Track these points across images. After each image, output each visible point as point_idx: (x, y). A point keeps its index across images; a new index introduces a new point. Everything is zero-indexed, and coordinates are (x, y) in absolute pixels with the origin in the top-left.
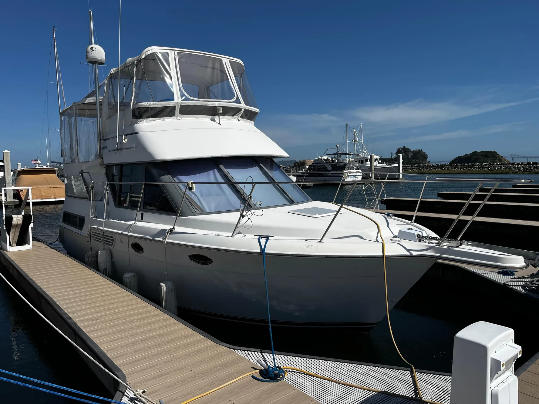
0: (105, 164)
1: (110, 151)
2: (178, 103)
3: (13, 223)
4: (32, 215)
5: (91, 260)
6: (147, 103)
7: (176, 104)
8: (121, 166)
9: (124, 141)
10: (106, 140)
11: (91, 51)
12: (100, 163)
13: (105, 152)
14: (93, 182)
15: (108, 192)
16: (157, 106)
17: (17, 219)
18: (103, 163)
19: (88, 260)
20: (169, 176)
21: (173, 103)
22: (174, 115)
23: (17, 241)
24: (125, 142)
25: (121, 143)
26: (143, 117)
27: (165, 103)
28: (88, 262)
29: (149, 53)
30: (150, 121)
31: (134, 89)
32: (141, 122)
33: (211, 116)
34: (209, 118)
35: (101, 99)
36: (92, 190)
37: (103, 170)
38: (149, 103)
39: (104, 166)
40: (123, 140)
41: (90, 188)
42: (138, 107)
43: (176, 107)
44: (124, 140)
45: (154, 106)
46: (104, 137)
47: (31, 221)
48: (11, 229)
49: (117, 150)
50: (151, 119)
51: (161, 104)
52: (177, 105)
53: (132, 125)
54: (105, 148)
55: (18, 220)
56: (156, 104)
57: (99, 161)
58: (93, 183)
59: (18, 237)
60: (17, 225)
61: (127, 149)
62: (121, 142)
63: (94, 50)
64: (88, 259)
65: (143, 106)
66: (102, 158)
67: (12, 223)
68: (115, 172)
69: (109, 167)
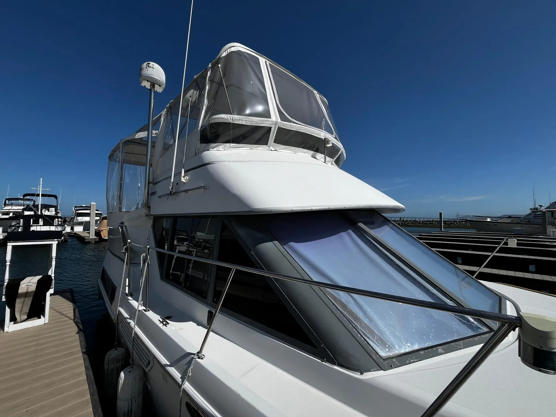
0: (152, 215)
1: (160, 197)
2: (276, 123)
3: (20, 291)
4: (53, 278)
5: (112, 367)
6: (229, 115)
7: (273, 124)
8: (175, 218)
9: (183, 180)
10: (157, 183)
11: (147, 67)
12: (147, 213)
13: (154, 200)
14: (129, 241)
15: (148, 264)
16: (244, 123)
17: (27, 285)
18: (150, 213)
19: (107, 367)
20: (276, 242)
21: (269, 123)
22: (266, 143)
23: (27, 311)
24: (185, 181)
25: (177, 184)
26: (219, 140)
27: (258, 120)
28: (107, 371)
29: (233, 49)
30: (230, 147)
31: (206, 100)
32: (215, 149)
33: (313, 152)
34: (310, 155)
35: (156, 134)
36: (128, 253)
37: (150, 223)
38: (232, 116)
39: (152, 217)
40: (182, 178)
41: (124, 251)
42: (213, 121)
43: (273, 129)
44: (184, 177)
45: (240, 122)
46: (155, 179)
47: (51, 285)
48: (17, 299)
49: (171, 194)
50: (232, 145)
51: (251, 121)
52: (274, 126)
53: (198, 154)
54: (154, 193)
55: (28, 287)
56: (242, 120)
57: (145, 211)
58: (130, 243)
59: (29, 307)
60: (26, 294)
61: (186, 191)
62: (178, 182)
63: (150, 67)
64: (109, 367)
65: (221, 121)
66: (149, 207)
67: (18, 292)
68: (166, 224)
69: (157, 219)
